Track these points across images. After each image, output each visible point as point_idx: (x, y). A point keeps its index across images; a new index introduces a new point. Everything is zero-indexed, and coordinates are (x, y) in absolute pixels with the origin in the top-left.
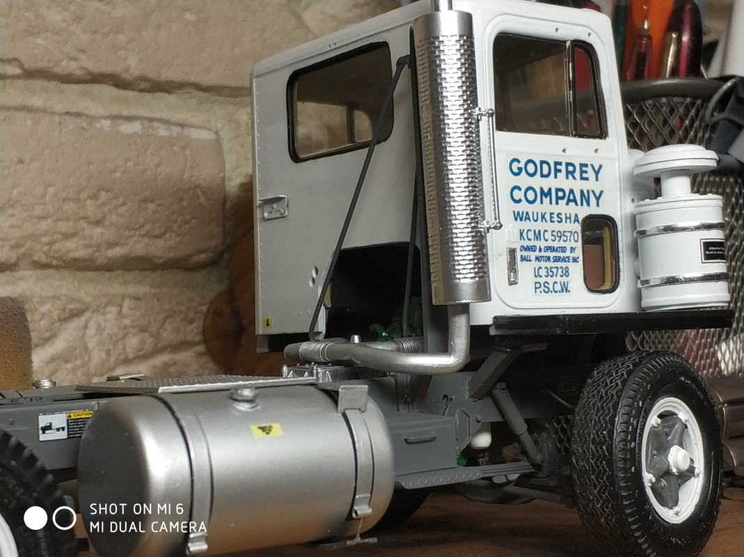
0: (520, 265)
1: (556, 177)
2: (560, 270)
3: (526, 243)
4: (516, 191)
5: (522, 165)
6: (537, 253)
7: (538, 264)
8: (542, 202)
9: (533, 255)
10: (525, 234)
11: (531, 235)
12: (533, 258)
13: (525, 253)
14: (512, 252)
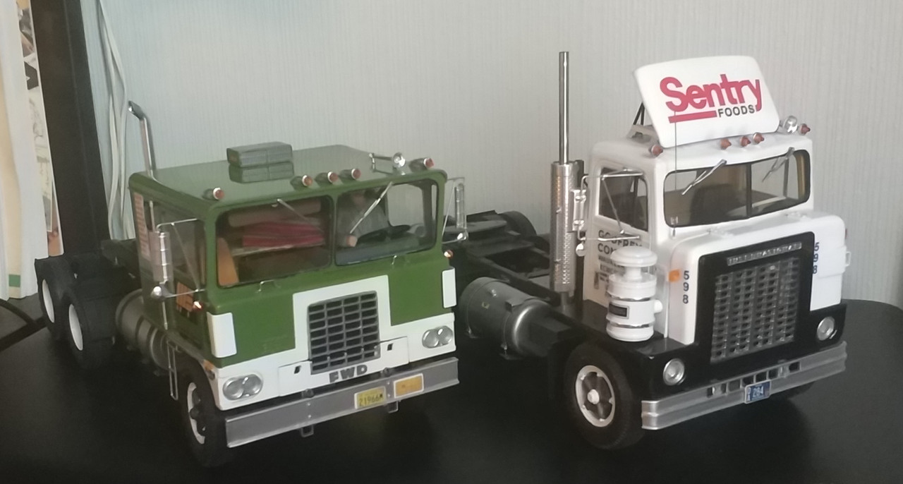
0: (600, 282)
1: (618, 244)
3: (602, 272)
4: (600, 247)
5: (605, 233)
10: (603, 267)
12: (605, 280)
13: (602, 276)
14: (597, 274)
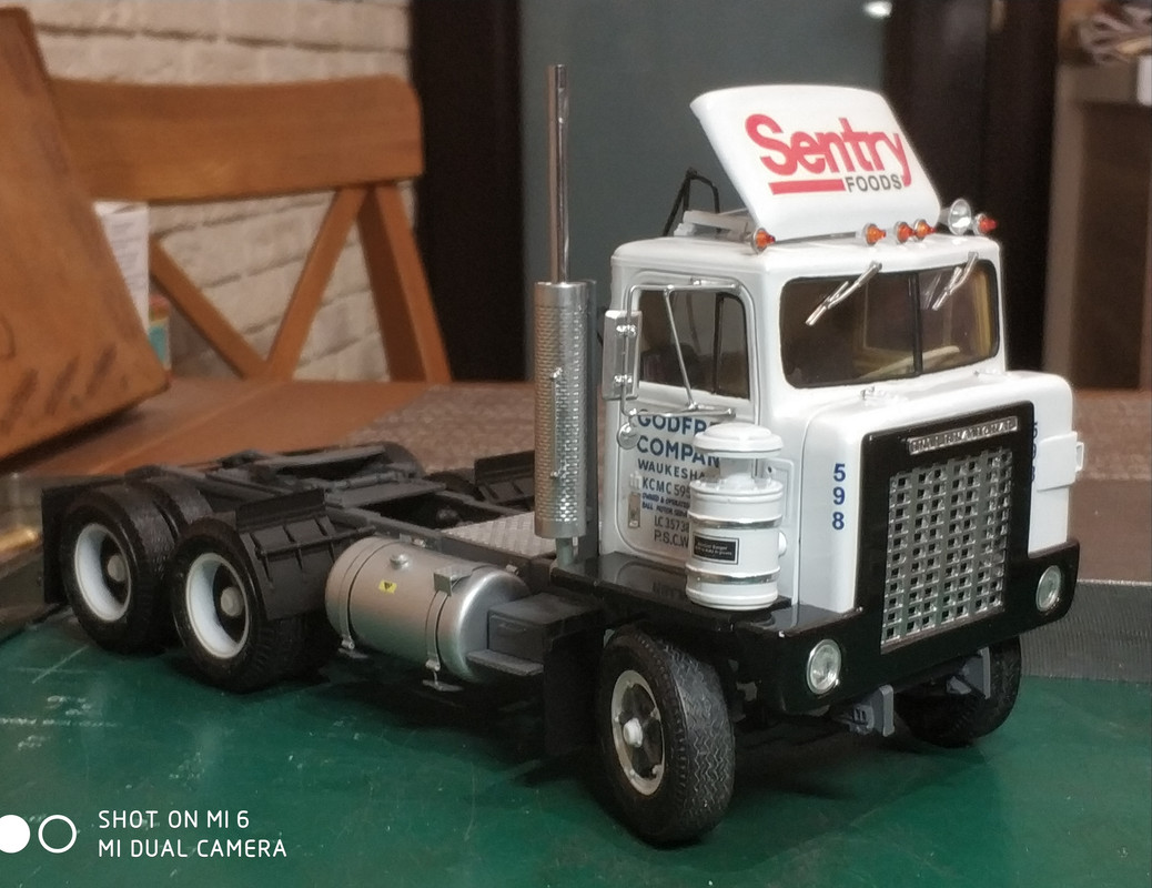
0: (643, 512)
1: (684, 432)
2: (681, 525)
3: (649, 491)
4: (643, 441)
6: (659, 503)
7: (659, 514)
8: (667, 455)
9: (655, 504)
10: (648, 482)
11: (654, 485)
12: (655, 508)
13: (648, 501)
14: (634, 497)
